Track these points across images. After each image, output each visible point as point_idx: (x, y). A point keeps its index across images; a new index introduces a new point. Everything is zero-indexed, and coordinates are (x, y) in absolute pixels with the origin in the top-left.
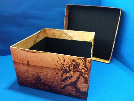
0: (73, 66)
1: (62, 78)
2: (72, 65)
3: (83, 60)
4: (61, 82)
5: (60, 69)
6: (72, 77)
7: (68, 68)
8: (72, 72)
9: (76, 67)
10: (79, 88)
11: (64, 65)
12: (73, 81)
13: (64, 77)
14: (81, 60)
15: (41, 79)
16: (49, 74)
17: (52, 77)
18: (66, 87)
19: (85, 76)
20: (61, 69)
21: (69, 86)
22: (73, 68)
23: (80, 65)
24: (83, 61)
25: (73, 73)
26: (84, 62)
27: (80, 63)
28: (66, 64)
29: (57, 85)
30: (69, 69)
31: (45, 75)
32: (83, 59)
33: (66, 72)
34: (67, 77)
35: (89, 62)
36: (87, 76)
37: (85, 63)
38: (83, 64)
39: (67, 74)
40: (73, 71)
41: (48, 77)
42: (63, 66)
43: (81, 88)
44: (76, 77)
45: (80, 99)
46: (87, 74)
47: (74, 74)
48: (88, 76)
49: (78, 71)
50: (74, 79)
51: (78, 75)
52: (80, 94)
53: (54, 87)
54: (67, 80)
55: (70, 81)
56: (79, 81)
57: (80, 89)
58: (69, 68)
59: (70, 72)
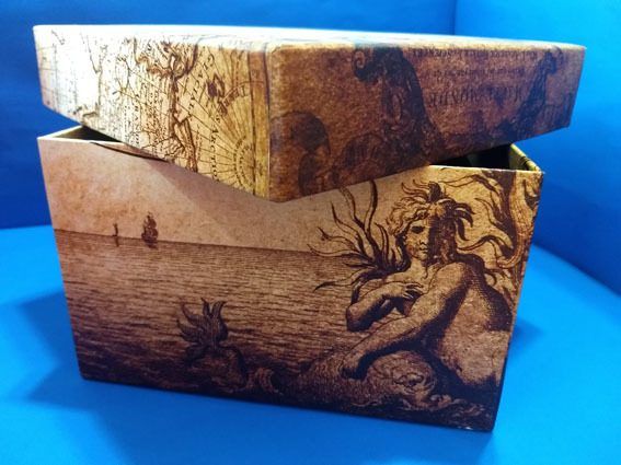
0: (428, 227)
1: (354, 308)
2: (419, 223)
3: (492, 182)
4: (346, 334)
5: (343, 255)
6: (417, 295)
7: (393, 245)
8: (416, 265)
9: (447, 234)
10: (456, 360)
11: (374, 229)
12: (419, 320)
13: (366, 304)
14: (481, 187)
15: (228, 324)
16: (276, 292)
17: (297, 307)
18: (378, 363)
19: (500, 283)
20: (350, 256)
21: (396, 356)
22: (426, 241)
23: (471, 221)
24: (492, 189)
25: (422, 273)
26: (498, 200)
27: (476, 206)
28: (383, 223)
29: (322, 357)
30: (404, 248)
31: (253, 297)
32: (495, 176)
33: (381, 268)
34: (387, 302)
35: (526, 194)
36: (510, 286)
37: (506, 204)
38: (495, 207)
39: (390, 279)
40: (427, 263)
41: (268, 312)
42: (363, 237)
43: (465, 363)
44: (442, 295)
45: (454, 427)
46: (510, 270)
47: (430, 277)
48: (514, 282)
49: (458, 258)
51: (456, 280)
52: (457, 401)
53: (305, 367)
54: (382, 321)
55: (403, 321)
56: (456, 320)
57: (458, 367)
58: (400, 241)
59: (406, 266)
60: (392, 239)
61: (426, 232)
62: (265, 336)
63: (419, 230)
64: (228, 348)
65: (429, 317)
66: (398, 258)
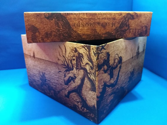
0: (76, 59)
1: (65, 79)
3: (86, 48)
4: (65, 85)
5: (62, 65)
6: (76, 77)
7: (70, 63)
8: (75, 69)
9: (79, 62)
10: (85, 98)
11: (66, 58)
12: (77, 84)
14: (84, 49)
15: (46, 78)
18: (71, 94)
19: (91, 77)
21: (74, 93)
22: (76, 63)
24: (86, 50)
25: (76, 72)
26: (88, 53)
27: (84, 54)
30: (72, 64)
32: (86, 46)
33: (68, 69)
34: (70, 78)
35: (94, 52)
36: (94, 78)
38: (87, 55)
39: (70, 72)
42: (65, 60)
44: (80, 78)
46: (93, 73)
47: (77, 73)
49: (82, 68)
50: (78, 82)
51: (82, 74)
54: (70, 83)
55: (74, 84)
56: (84, 86)
57: (86, 100)
58: (71, 62)
59: (73, 69)
60: (70, 62)
61: (75, 60)
62: (52, 82)
63: (74, 60)
64: (47, 84)
65: (79, 84)
66: (71, 67)
